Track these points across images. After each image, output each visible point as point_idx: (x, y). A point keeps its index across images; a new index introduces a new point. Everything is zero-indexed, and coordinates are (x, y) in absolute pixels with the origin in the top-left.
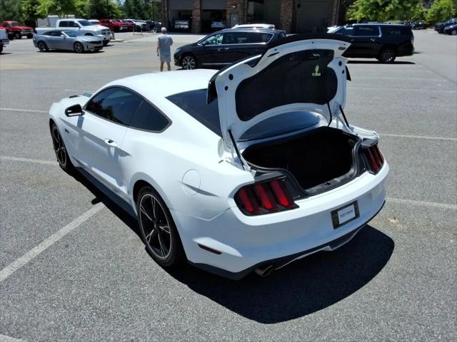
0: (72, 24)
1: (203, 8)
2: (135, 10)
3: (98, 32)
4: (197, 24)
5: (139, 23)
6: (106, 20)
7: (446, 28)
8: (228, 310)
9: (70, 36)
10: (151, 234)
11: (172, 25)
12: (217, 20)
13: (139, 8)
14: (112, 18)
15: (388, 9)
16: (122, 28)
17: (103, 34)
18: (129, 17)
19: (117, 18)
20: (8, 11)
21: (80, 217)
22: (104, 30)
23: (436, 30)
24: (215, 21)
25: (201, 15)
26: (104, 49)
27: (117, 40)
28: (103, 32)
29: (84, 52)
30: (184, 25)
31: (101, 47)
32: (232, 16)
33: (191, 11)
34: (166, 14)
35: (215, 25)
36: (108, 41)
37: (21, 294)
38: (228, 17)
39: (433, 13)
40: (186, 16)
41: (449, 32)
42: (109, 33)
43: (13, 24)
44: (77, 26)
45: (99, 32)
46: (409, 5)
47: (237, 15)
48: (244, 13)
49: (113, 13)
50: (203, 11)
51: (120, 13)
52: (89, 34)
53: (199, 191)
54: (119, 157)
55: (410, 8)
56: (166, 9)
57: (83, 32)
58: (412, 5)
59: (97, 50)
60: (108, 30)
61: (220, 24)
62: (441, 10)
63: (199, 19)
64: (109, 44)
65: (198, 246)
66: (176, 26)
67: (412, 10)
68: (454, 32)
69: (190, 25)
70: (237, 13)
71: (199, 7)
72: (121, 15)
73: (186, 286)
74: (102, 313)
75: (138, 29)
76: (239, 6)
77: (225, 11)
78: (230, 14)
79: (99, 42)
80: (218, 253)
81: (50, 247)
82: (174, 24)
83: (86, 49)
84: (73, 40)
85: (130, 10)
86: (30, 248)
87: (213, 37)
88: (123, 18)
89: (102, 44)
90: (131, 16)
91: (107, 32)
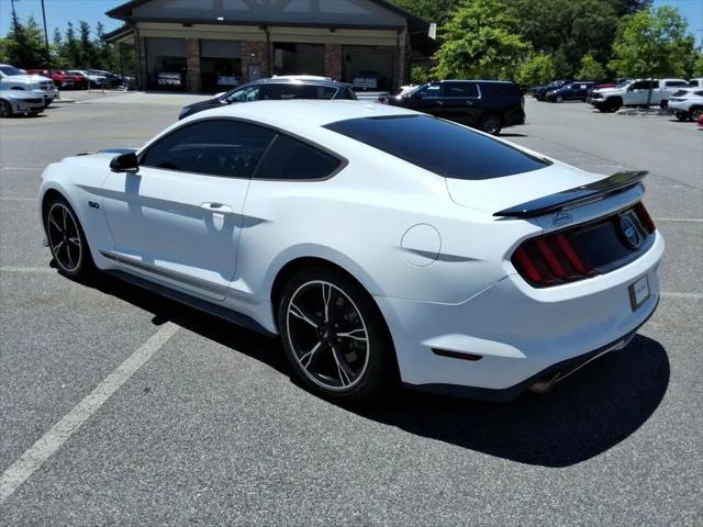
1: (204, 55)
2: (85, 57)
3: (34, 85)
4: (194, 79)
7: (548, 94)
8: (486, 456)
10: (313, 351)
11: (153, 79)
12: (228, 74)
13: (92, 53)
15: (482, 62)
16: (64, 84)
17: (42, 88)
18: (76, 67)
19: (56, 68)
21: (146, 346)
22: (45, 83)
23: (534, 96)
24: (223, 75)
25: (201, 66)
26: (46, 112)
27: (63, 99)
28: (43, 86)
29: (12, 116)
30: (175, 79)
31: (41, 109)
32: (251, 68)
33: (184, 59)
34: (143, 62)
35: (223, 81)
36: (50, 101)
37: (103, 472)
38: (244, 69)
39: (528, 73)
40: (176, 65)
41: (553, 99)
42: (52, 88)
46: (509, 58)
47: (257, 68)
48: (269, 64)
49: (48, 60)
50: (203, 60)
51: (61, 61)
52: (18, 87)
53: (437, 257)
54: (237, 230)
55: (510, 61)
56: (143, 54)
58: (513, 58)
59: (34, 113)
60: (50, 82)
61: (232, 81)
62: (537, 70)
63: (198, 70)
64: (51, 105)
65: (432, 353)
66: (160, 82)
67: (513, 64)
68: (559, 99)
69: (183, 79)
70: (259, 64)
71: (197, 53)
72: (62, 64)
73: (396, 428)
74: (279, 484)
75: (94, 85)
76: (261, 53)
77: (239, 61)
78: (248, 65)
79: (39, 100)
80: (475, 357)
81: (116, 393)
82: (157, 78)
83: (15, 111)
85: (77, 57)
86: (77, 399)
87: (241, 92)
88: (65, 68)
89: (43, 104)
90: (78, 65)
91: (49, 86)
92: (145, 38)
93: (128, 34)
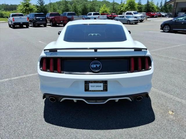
0: (131, 14)
5: (164, 14)
6: (149, 13)
9: (127, 18)
14: (153, 12)
17: (141, 17)
18: (160, 11)
19: (155, 12)
20: (114, 10)
22: (142, 16)
27: (148, 20)
29: (130, 24)
36: (143, 20)
43: (114, 14)
44: (132, 14)
45: (140, 17)
49: (153, 10)
51: (157, 10)
56: (175, 7)
57: (134, 16)
59: (136, 23)
64: (143, 21)
72: (157, 11)
75: (163, 16)
79: (137, 20)
82: (178, 14)
84: (127, 19)
91: (143, 17)
92: (177, 3)
93: (172, 2)
